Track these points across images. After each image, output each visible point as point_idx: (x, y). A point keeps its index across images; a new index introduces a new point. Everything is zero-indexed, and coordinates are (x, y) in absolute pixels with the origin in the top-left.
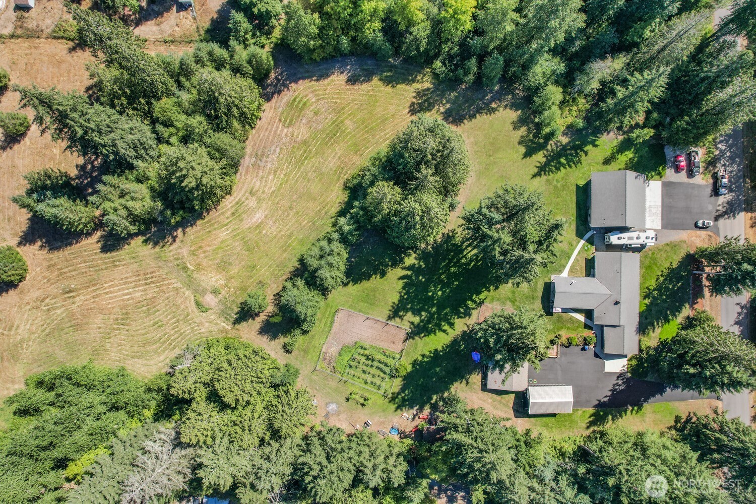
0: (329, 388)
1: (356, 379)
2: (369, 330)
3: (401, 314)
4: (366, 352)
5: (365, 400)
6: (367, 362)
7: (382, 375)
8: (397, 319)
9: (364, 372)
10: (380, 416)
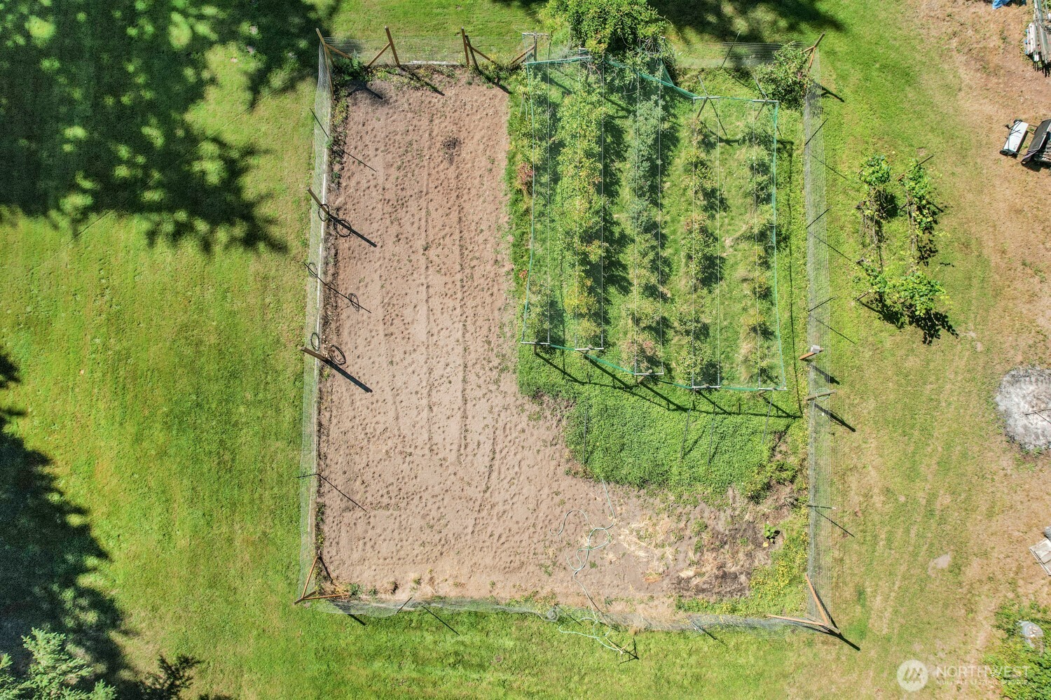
0: (912, 474)
1: (780, 314)
2: (419, 331)
3: (211, 169)
4: (572, 297)
5: (888, 207)
6: (638, 274)
7: (687, 151)
8: (252, 185)
9: (710, 272)
10: (951, 90)
